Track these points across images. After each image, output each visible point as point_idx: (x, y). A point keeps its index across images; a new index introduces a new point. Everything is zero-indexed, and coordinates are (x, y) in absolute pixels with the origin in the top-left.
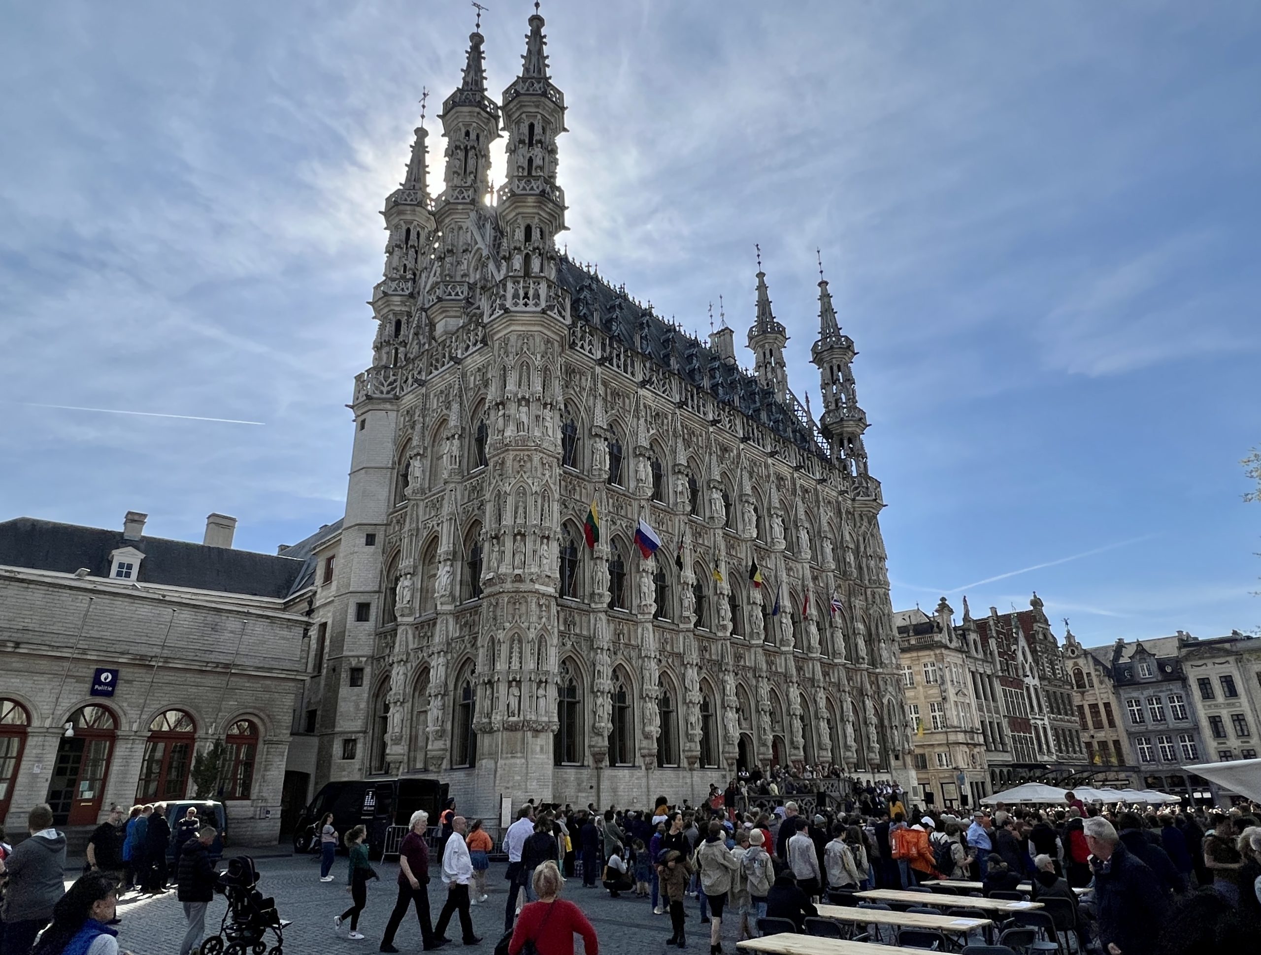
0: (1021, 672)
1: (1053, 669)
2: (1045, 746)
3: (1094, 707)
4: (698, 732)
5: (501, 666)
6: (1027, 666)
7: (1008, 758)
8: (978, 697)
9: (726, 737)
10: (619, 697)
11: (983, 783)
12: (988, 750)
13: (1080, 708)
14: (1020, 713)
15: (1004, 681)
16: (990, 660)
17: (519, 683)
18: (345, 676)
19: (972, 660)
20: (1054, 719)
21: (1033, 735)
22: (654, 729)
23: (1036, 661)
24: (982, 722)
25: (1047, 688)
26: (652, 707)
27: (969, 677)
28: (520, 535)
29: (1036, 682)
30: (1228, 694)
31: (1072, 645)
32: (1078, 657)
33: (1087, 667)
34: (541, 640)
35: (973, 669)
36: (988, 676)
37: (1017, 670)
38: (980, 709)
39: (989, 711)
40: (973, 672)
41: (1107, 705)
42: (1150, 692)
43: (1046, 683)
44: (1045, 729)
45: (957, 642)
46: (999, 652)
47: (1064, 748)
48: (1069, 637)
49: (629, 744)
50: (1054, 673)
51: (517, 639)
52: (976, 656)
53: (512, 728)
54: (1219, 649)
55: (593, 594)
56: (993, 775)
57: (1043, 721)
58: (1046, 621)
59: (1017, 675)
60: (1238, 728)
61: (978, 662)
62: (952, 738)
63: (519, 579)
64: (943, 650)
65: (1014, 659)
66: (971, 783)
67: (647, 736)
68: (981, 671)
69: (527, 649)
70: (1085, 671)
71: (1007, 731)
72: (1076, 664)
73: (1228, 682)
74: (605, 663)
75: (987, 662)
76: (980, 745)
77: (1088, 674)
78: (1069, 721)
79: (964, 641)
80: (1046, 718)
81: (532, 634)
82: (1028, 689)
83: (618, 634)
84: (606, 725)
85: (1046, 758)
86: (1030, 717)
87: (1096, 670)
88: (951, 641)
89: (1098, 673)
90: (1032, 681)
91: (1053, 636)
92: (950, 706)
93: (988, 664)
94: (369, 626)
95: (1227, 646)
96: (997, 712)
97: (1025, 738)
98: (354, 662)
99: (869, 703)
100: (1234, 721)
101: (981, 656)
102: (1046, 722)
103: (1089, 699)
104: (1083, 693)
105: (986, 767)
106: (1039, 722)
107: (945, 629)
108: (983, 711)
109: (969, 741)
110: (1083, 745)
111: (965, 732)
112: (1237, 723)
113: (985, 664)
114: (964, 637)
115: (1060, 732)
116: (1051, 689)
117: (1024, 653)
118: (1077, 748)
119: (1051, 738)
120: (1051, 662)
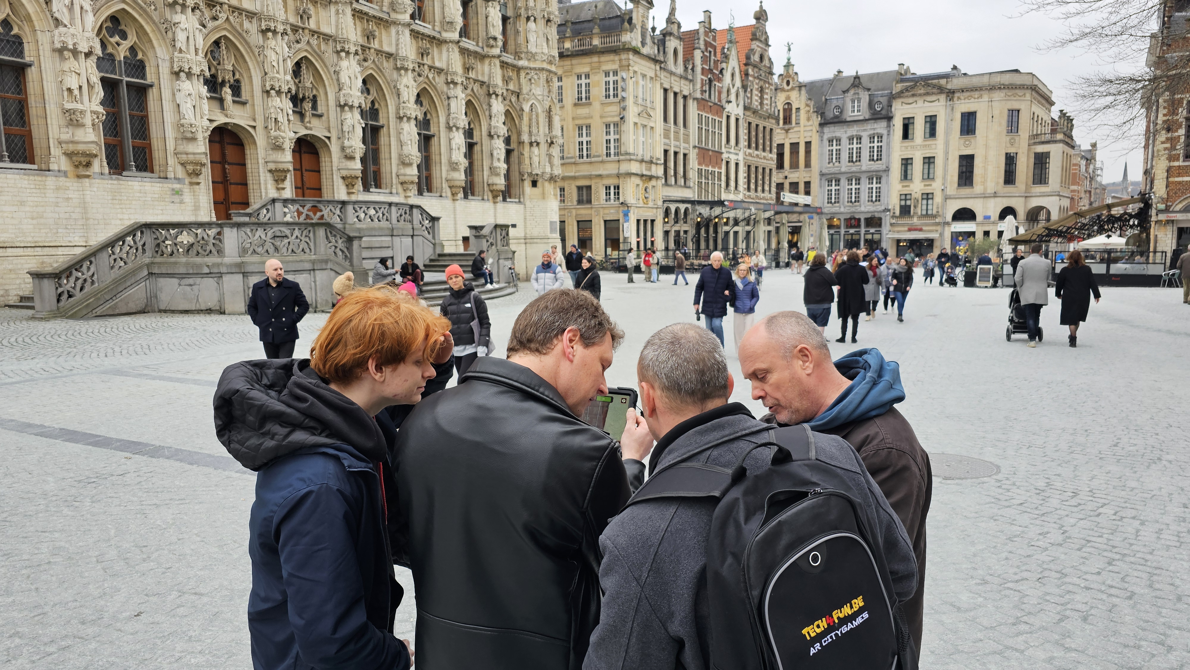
0: (724, 96)
1: (762, 98)
2: (732, 184)
3: (795, 146)
4: (89, 108)
6: (733, 91)
7: (688, 194)
8: (665, 119)
9: (178, 124)
11: (653, 221)
12: (666, 184)
13: (781, 146)
14: (713, 145)
15: (702, 103)
16: (690, 77)
19: (668, 75)
20: (750, 155)
21: (723, 171)
23: (744, 87)
24: (666, 152)
25: (750, 119)
27: (660, 94)
29: (740, 111)
30: (928, 135)
31: (789, 75)
32: (793, 89)
33: (798, 100)
35: (667, 86)
36: (685, 97)
37: (720, 93)
38: (667, 136)
39: (677, 139)
40: (666, 90)
41: (808, 144)
42: (853, 131)
43: (748, 113)
44: (737, 164)
45: (652, 48)
46: (703, 69)
47: (753, 186)
48: (788, 65)
50: (761, 104)
52: (673, 69)
54: (934, 86)
56: (667, 213)
57: (737, 156)
58: (767, 40)
59: (720, 101)
60: (926, 171)
61: (673, 78)
62: (625, 167)
64: (631, 56)
65: (720, 80)
66: (638, 221)
68: (677, 89)
70: (795, 107)
71: (693, 163)
72: (788, 97)
73: (932, 122)
75: (686, 79)
76: (657, 178)
77: (798, 109)
78: (765, 158)
79: (661, 49)
80: (741, 153)
82: (728, 117)
85: (731, 196)
86: (724, 150)
87: (807, 105)
88: (643, 44)
89: (808, 108)
90: (734, 109)
91: (770, 59)
92: (628, 127)
93: (687, 83)
95: (943, 82)
96: (686, 141)
97: (713, 173)
99: (498, 107)
100: (924, 163)
101: (680, 70)
102: (741, 157)
103: (793, 138)
104: (787, 131)
105: (660, 203)
106: (733, 157)
107: (639, 27)
108: (669, 138)
109: (645, 173)
110: (773, 185)
111: (642, 161)
112: (926, 166)
113: (683, 81)
114: (661, 42)
115: (753, 169)
116: (755, 121)
117: (733, 75)
118: (767, 188)
119: (742, 175)
120: (762, 90)
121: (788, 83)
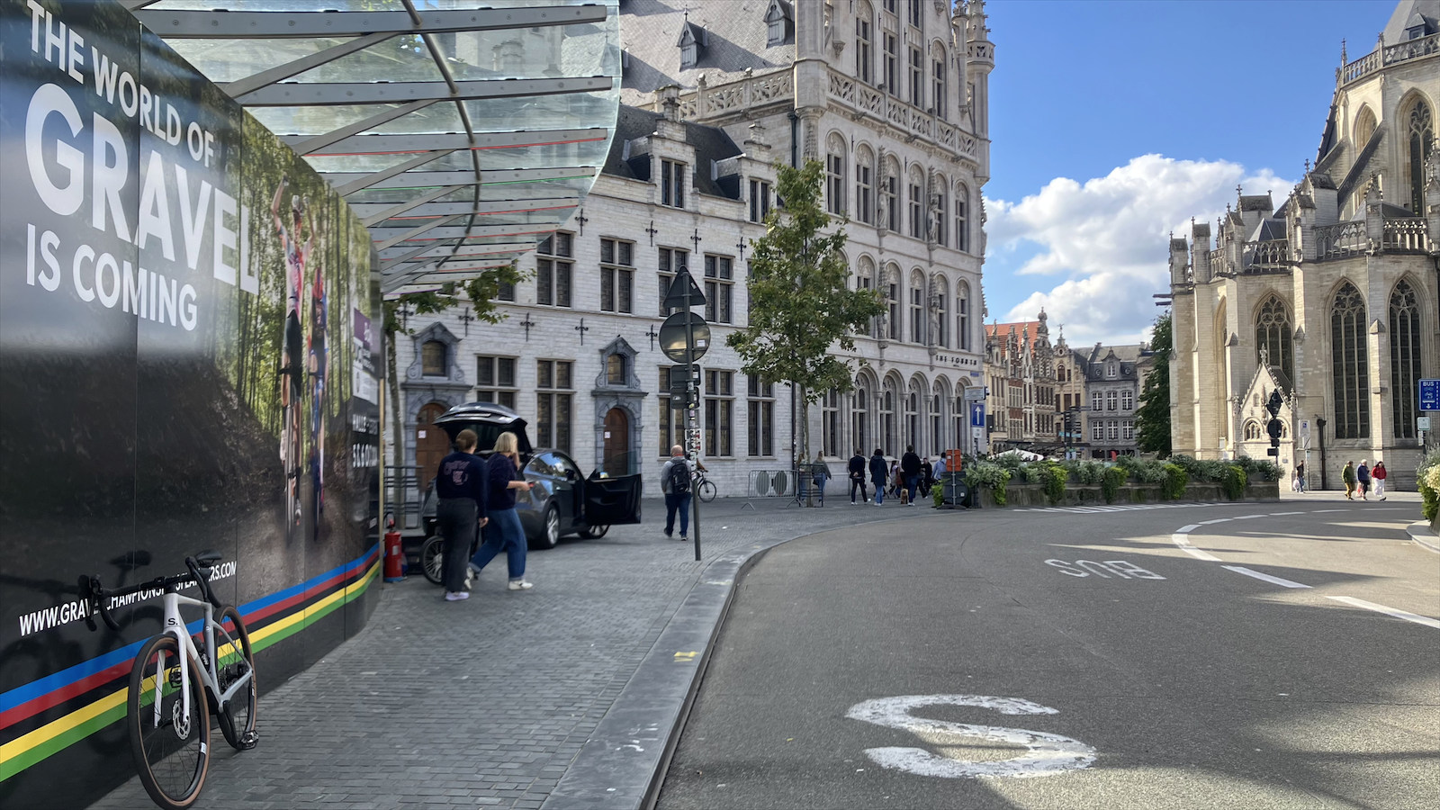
0: (1023, 374)
1: (1045, 369)
2: (1029, 428)
3: (1068, 397)
6: (1027, 369)
7: (1004, 436)
13: (1058, 396)
14: (1018, 405)
15: (1011, 381)
20: (1039, 408)
21: (1023, 420)
23: (1034, 365)
25: (1038, 385)
29: (1032, 380)
31: (1061, 344)
32: (1064, 356)
33: (1069, 364)
37: (1021, 373)
39: (999, 404)
41: (1078, 396)
42: (1110, 388)
43: (1038, 380)
44: (1031, 415)
47: (1041, 429)
50: (1045, 373)
57: (1031, 409)
58: (1046, 329)
59: (1020, 376)
65: (1020, 364)
70: (1067, 368)
71: (1007, 418)
72: (1061, 362)
77: (1069, 371)
78: (1048, 409)
80: (1033, 407)
82: (1025, 385)
85: (1028, 436)
86: (1023, 407)
87: (1076, 368)
89: (1076, 370)
90: (1029, 381)
91: (1049, 341)
93: (1003, 370)
96: (1004, 404)
97: (1018, 423)
101: (999, 364)
102: (1033, 410)
103: (1066, 390)
104: (1062, 385)
106: (1028, 410)
110: (1055, 426)
115: (1041, 417)
116: (1041, 385)
117: (1027, 359)
118: (1050, 429)
119: (1034, 421)
120: (1045, 365)
121: (1061, 352)
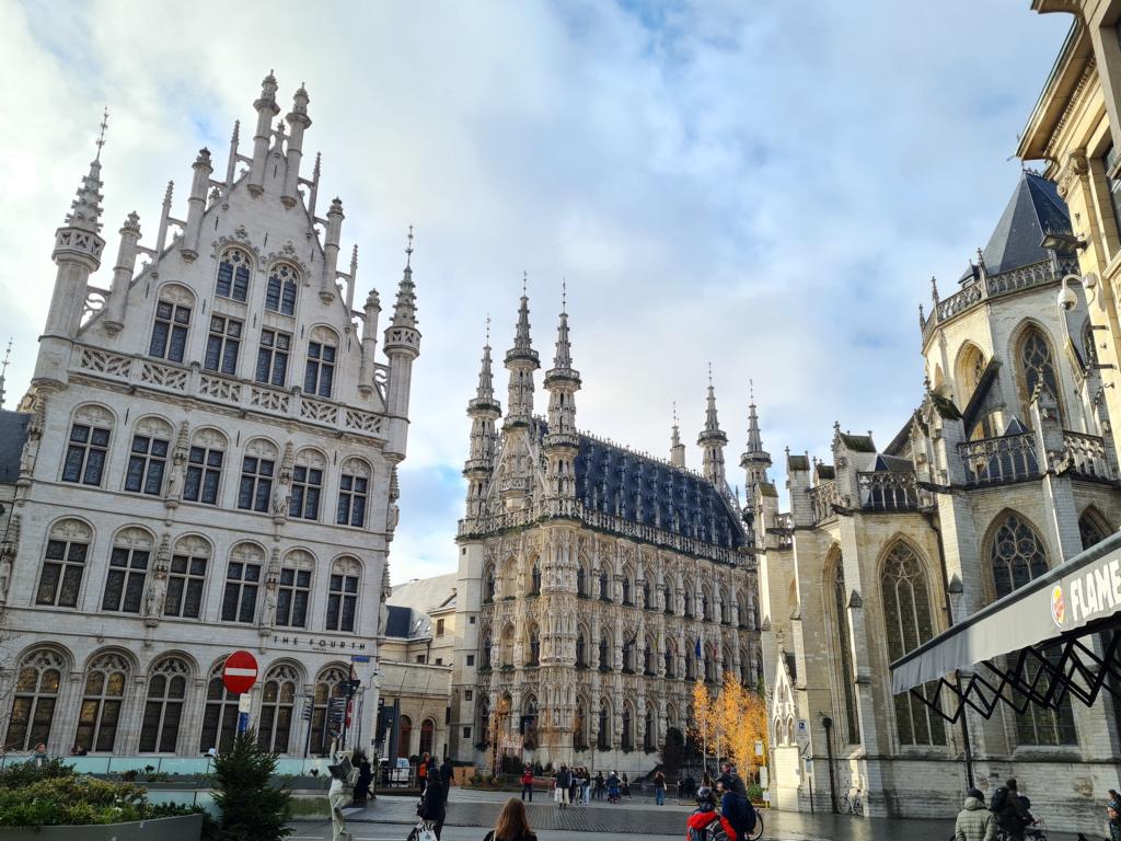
4: (643, 731)
5: (550, 702)
9: (659, 734)
10: (603, 714)
17: (559, 710)
18: (463, 695)
22: (620, 730)
26: (620, 719)
28: (558, 639)
34: (569, 689)
49: (607, 737)
51: (558, 689)
53: (556, 731)
55: (591, 662)
63: (558, 660)
67: (617, 734)
69: (563, 694)
74: (596, 697)
81: (565, 687)
83: (603, 681)
84: (597, 728)
94: (474, 668)
98: (467, 688)
